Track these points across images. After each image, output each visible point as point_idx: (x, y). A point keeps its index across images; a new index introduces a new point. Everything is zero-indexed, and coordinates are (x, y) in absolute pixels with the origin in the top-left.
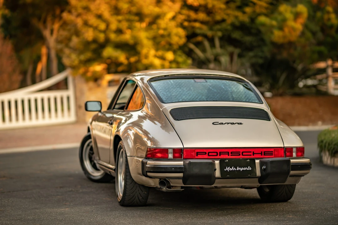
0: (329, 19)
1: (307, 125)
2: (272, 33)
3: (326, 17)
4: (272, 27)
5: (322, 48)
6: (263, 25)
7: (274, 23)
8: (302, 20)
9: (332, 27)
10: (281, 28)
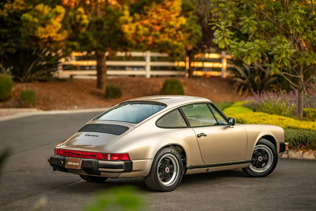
0: (81, 19)
1: (66, 109)
2: (35, 29)
3: (78, 17)
4: (34, 23)
5: (75, 44)
6: (27, 21)
7: (36, 20)
8: (59, 19)
9: (84, 26)
10: (44, 26)
